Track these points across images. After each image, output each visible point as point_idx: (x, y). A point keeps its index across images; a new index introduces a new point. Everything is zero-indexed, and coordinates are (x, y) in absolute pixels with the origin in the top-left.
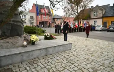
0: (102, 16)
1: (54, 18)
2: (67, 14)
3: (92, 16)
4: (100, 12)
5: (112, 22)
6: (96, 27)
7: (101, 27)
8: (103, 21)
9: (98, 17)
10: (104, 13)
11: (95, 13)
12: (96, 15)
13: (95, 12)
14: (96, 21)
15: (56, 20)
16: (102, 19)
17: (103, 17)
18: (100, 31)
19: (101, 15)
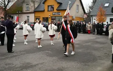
0: (33, 10)
3: (25, 10)
4: (32, 5)
8: (35, 17)
9: (30, 11)
10: (36, 6)
11: (28, 6)
14: (29, 17)
16: (34, 14)
17: (35, 12)
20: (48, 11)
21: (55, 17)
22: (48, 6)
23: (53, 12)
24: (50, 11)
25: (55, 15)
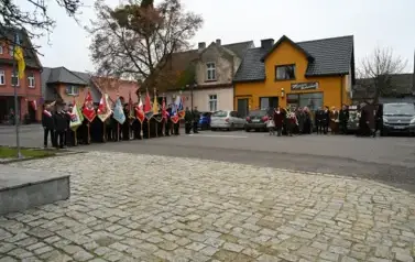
0: (230, 77)
1: (55, 80)
2: (106, 66)
3: (202, 80)
4: (226, 64)
5: (260, 98)
6: (212, 118)
7: (228, 116)
8: (235, 96)
9: (219, 83)
10: (236, 68)
11: (211, 69)
12: (212, 76)
13: (209, 66)
14: (215, 97)
15: (62, 90)
16: (232, 90)
17: (234, 84)
18: (228, 130)
19: (229, 75)
20: (276, 80)
21: (299, 94)
22: (276, 67)
23: (293, 82)
24: (281, 80)
25: (299, 89)
